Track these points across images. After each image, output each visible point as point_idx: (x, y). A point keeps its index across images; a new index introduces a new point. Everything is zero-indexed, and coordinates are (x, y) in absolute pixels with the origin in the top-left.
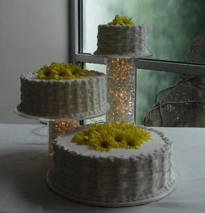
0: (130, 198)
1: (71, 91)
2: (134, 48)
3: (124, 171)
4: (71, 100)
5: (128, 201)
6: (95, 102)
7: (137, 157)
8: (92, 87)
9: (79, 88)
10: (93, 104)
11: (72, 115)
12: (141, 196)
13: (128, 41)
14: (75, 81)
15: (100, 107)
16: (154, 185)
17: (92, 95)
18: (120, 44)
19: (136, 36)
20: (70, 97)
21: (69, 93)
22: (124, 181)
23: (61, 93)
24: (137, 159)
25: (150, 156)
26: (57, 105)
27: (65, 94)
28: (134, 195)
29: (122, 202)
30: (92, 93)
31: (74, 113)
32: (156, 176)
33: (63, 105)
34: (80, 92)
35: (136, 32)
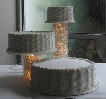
0: (78, 91)
1: (39, 39)
2: (68, 18)
3: (75, 76)
4: (39, 44)
5: (77, 93)
6: (51, 45)
7: (81, 69)
8: (49, 37)
9: (43, 38)
10: (50, 47)
11: (40, 52)
12: (83, 90)
13: (65, 14)
14: (41, 34)
15: (53, 48)
16: (89, 84)
17: (49, 42)
18: (61, 16)
19: (69, 12)
20: (38, 42)
21: (38, 40)
22: (75, 82)
23: (33, 40)
24: (81, 70)
25: (87, 68)
26: (32, 47)
27: (36, 41)
28: (80, 90)
29: (74, 93)
30: (49, 40)
31: (41, 51)
32: (90, 79)
33: (34, 47)
34: (43, 40)
35: (69, 10)
